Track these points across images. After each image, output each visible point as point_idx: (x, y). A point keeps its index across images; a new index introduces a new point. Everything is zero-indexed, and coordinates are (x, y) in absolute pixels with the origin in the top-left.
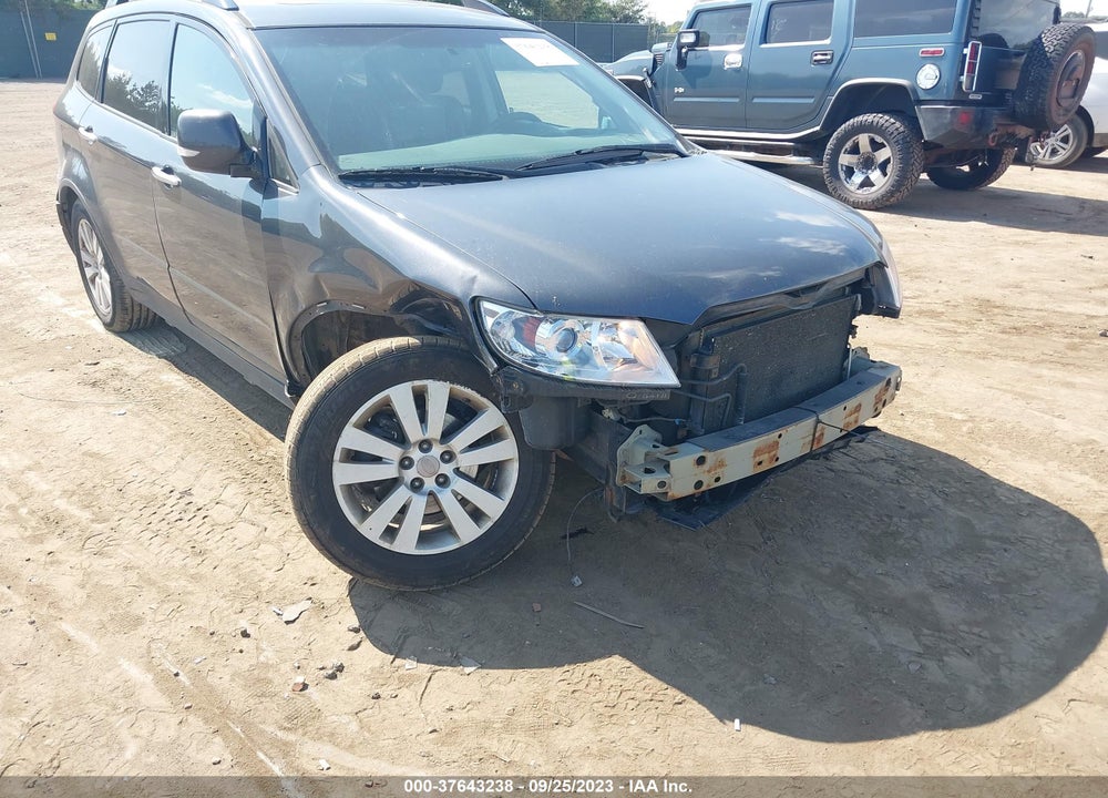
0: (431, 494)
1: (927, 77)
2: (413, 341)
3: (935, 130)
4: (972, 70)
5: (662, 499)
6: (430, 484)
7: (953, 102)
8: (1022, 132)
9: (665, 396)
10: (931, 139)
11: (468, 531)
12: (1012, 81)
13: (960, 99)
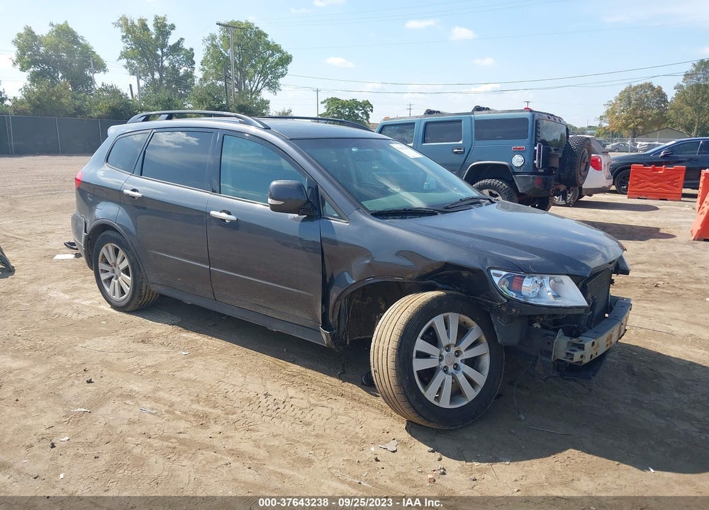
0: (452, 374)
1: (517, 161)
2: (441, 293)
3: (524, 188)
4: (539, 158)
5: (580, 365)
6: (451, 369)
7: (532, 174)
8: (562, 188)
9: (582, 311)
10: (523, 192)
11: (471, 394)
12: (555, 163)
13: (535, 172)
